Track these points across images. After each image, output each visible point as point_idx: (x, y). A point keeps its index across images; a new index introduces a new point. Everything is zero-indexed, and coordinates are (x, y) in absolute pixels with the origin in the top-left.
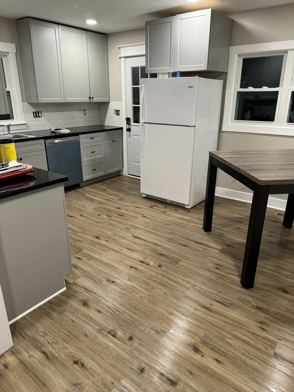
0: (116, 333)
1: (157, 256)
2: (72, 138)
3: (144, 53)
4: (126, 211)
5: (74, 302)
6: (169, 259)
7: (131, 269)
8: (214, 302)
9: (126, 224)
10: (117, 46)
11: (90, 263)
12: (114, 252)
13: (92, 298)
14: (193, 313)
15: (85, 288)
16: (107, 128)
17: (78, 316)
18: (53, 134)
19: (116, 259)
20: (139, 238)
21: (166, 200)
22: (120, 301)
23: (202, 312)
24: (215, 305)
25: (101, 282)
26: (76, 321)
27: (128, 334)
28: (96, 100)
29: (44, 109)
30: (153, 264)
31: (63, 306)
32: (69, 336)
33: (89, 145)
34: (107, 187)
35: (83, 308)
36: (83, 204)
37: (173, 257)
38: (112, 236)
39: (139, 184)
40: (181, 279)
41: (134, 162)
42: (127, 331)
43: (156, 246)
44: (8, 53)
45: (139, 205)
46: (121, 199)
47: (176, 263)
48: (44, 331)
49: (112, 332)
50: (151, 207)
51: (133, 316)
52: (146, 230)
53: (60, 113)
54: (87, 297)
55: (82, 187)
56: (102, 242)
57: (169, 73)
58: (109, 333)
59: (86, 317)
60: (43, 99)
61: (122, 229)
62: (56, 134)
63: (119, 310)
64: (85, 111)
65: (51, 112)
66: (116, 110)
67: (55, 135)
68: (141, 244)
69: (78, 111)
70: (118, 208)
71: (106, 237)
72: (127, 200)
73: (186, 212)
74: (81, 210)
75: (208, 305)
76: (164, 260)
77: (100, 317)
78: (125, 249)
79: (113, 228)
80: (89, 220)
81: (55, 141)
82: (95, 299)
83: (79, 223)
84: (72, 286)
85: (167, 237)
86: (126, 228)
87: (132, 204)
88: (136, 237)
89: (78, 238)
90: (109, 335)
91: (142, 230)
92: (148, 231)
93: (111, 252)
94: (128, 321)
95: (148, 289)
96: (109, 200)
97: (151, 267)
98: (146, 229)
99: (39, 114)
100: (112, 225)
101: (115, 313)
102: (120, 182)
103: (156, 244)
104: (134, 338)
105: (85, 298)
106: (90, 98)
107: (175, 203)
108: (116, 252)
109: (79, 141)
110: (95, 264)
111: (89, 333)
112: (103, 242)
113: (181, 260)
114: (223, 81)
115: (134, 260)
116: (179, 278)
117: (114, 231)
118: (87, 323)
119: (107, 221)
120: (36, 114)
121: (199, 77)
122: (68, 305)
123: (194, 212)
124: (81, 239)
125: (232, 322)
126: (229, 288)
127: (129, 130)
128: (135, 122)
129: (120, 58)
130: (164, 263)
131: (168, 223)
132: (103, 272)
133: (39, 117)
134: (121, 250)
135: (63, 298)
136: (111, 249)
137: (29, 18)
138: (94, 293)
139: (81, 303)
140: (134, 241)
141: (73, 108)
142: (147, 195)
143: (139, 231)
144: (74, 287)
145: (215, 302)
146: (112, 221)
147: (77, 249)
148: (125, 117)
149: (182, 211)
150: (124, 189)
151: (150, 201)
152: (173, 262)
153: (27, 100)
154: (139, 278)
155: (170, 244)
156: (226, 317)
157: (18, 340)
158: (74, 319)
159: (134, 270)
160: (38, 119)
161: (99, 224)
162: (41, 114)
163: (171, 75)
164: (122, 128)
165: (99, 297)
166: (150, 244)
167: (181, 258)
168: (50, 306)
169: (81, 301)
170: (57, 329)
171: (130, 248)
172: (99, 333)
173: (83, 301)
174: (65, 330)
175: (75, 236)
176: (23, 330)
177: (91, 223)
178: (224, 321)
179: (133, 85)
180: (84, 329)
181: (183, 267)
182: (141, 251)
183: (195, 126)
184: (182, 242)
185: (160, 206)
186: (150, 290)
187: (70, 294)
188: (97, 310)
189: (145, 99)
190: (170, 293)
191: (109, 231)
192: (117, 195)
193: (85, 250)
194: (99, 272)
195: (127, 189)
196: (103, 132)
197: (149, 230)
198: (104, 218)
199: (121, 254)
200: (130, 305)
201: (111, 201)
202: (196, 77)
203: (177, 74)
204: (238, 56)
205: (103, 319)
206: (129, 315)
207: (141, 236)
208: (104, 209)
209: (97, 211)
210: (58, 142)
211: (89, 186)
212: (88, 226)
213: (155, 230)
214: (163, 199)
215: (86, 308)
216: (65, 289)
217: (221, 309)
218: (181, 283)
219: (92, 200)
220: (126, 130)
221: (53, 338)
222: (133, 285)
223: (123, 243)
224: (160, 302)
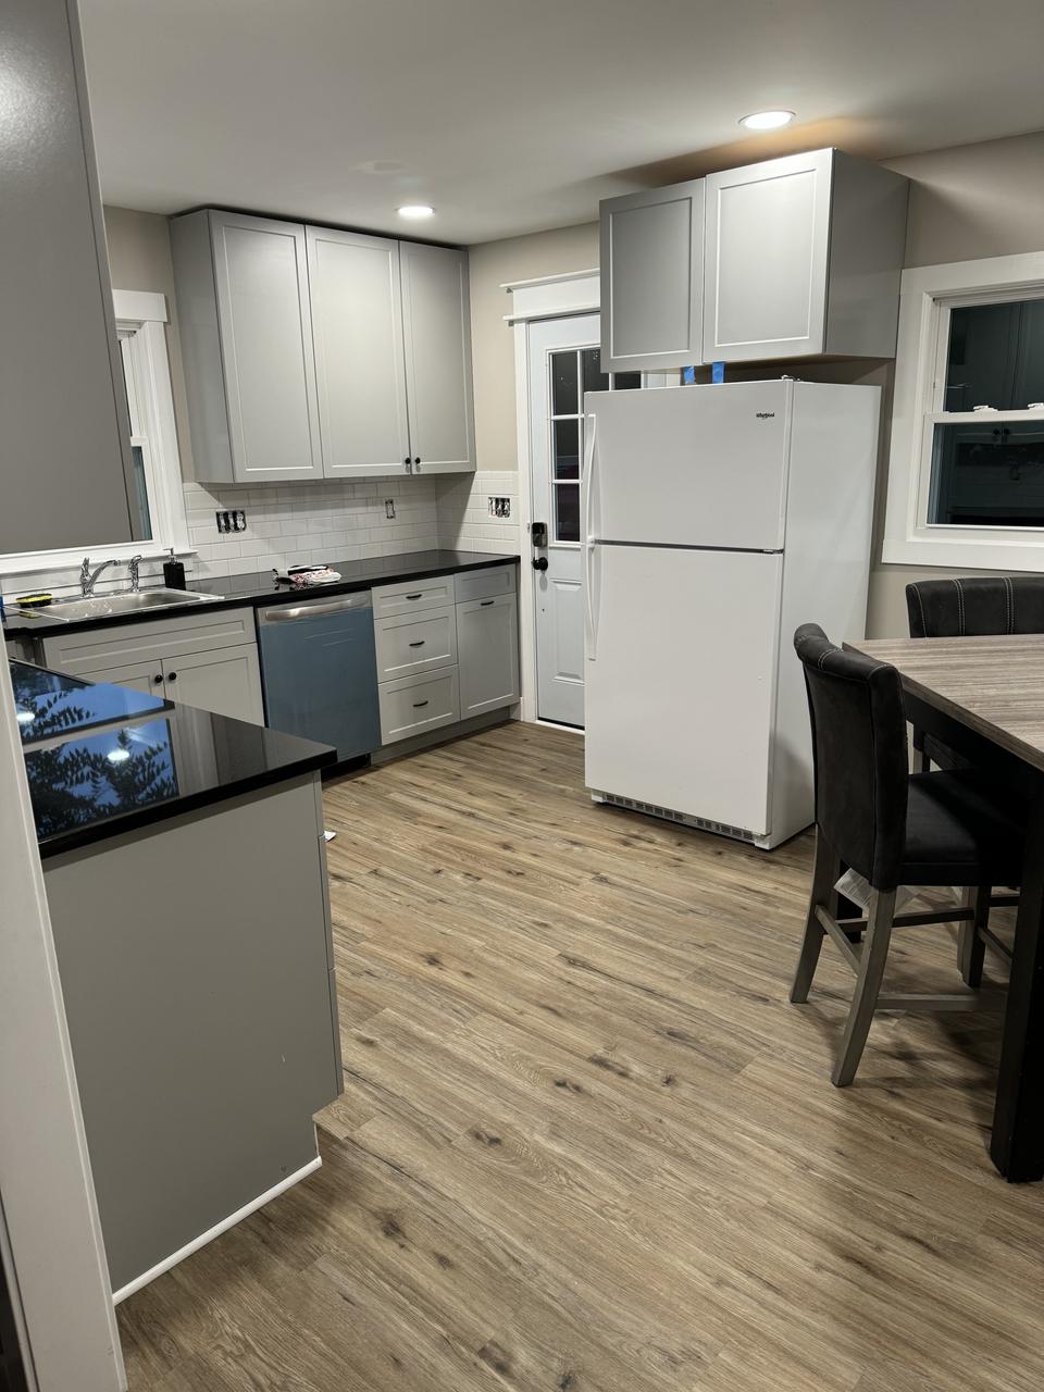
0: (510, 1357)
1: (657, 1039)
2: (349, 600)
3: (596, 303)
4: (535, 855)
5: (351, 1220)
6: (705, 1055)
7: (559, 1089)
8: (887, 1234)
9: (535, 908)
10: (502, 285)
11: (407, 1062)
12: (495, 1019)
13: (417, 1204)
14: (808, 1283)
15: (392, 1162)
16: (464, 562)
17: (366, 1276)
18: (284, 589)
19: (501, 1048)
20: (585, 966)
21: (679, 815)
22: (521, 1220)
23: (845, 1278)
24: (894, 1251)
25: (450, 1141)
26: (359, 1299)
27: (555, 1364)
28: (428, 466)
29: (253, 502)
30: (642, 1073)
31: (312, 1234)
32: (332, 1361)
33: (404, 620)
34: (463, 765)
35: (385, 1245)
36: (379, 831)
37: (719, 1047)
38: (485, 955)
39: (581, 753)
40: (754, 1136)
41: (561, 674)
42: (552, 1351)
43: (649, 996)
44: (140, 324)
45: (580, 833)
46: (515, 812)
47: (731, 1068)
48: (240, 1335)
49: (495, 1349)
50: (626, 844)
51: (572, 1287)
52: (610, 932)
53: (307, 514)
54: (399, 1199)
55: (378, 767)
56: (449, 980)
57: (683, 370)
58: (483, 1353)
59: (395, 1283)
60: (251, 471)
61: (523, 926)
62: (294, 586)
63: (521, 1260)
64: (390, 506)
65: (276, 512)
66: (497, 500)
67: (293, 591)
68: (593, 988)
69: (367, 506)
70: (506, 847)
71: (463, 961)
72: (537, 815)
73: (759, 864)
74: (376, 852)
75: (867, 1250)
76: (685, 1058)
77: (447, 1285)
78: (534, 1010)
79: (486, 921)
80: (402, 893)
81: (287, 614)
82: (429, 1211)
83: (368, 904)
84: (344, 1153)
85: (692, 964)
86: (536, 923)
87: (557, 831)
88: (572, 962)
89: (364, 960)
90: (484, 1365)
91: (594, 932)
92: (617, 938)
93: (485, 1021)
94: (556, 1306)
95: (626, 1174)
96: (471, 815)
97: (637, 1087)
98: (610, 927)
99: (235, 521)
100: (487, 912)
101: (504, 1269)
102: (511, 747)
103: (650, 992)
104: (581, 1380)
105: (392, 1204)
106: (408, 461)
107: (713, 829)
108: (501, 1022)
109: (370, 611)
110: (425, 1067)
111: (406, 1350)
112: (452, 978)
113: (751, 1060)
114: (880, 388)
115: (571, 1052)
116: (745, 1131)
117: (493, 937)
118: (401, 1309)
119: (466, 894)
120: (227, 521)
121: (795, 380)
122: (330, 1229)
123: (788, 862)
124: (372, 967)
125: (969, 1324)
126: (946, 1178)
127: (541, 565)
128: (562, 536)
129: (511, 323)
130: (685, 1071)
131: (693, 907)
132: (454, 1097)
133: (236, 528)
134: (521, 1013)
135: (313, 1200)
136: (485, 1008)
137: (211, 210)
138: (425, 1185)
139: (378, 1222)
140: (568, 978)
141: (350, 495)
142: (610, 797)
143: (584, 936)
144: (350, 1157)
145: (894, 1237)
146: (485, 895)
147: (362, 1004)
148: (529, 521)
149: (743, 859)
150: (525, 771)
151: (621, 820)
152: (717, 1065)
153: (197, 475)
154: (591, 1129)
155: (706, 990)
156: (944, 1303)
157: (144, 1369)
158: (351, 1288)
159: (569, 1094)
160: (232, 535)
161: (438, 906)
162: (244, 520)
163: (690, 376)
164: (516, 560)
165: (443, 1203)
166: (628, 991)
167: (748, 1051)
168: (264, 1232)
169: (375, 1214)
170: (287, 1329)
171: (552, 1006)
172: (447, 1355)
173: (385, 1214)
174: (319, 1336)
175: (352, 955)
176: (162, 1328)
177: (411, 902)
178: (935, 1322)
179: (557, 412)
180: (389, 1335)
181: (758, 1089)
182: (596, 1016)
183: (782, 551)
184: (752, 986)
185: (659, 840)
186: (635, 1180)
187: (335, 1186)
188: (436, 1255)
189: (600, 459)
190: (713, 1192)
191: (475, 936)
192: (500, 795)
193: (388, 1010)
194: (440, 1100)
195: (534, 774)
196: (451, 577)
197: (621, 931)
198: (456, 883)
199: (518, 1026)
200: (561, 1240)
201: (479, 819)
202: (785, 382)
203: (714, 372)
204: (934, 300)
205: (461, 1294)
206: (560, 1282)
207: (590, 958)
208: (455, 847)
209: (431, 858)
210: (301, 614)
211: (402, 764)
212: (398, 916)
213: (645, 933)
214: (669, 812)
215: (395, 1246)
216: (317, 1162)
217: (918, 1267)
218: (757, 1153)
219: (412, 815)
220: (530, 566)
221: (272, 1368)
222: (570, 1156)
223: (525, 982)
224: (675, 1230)
